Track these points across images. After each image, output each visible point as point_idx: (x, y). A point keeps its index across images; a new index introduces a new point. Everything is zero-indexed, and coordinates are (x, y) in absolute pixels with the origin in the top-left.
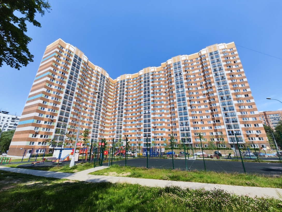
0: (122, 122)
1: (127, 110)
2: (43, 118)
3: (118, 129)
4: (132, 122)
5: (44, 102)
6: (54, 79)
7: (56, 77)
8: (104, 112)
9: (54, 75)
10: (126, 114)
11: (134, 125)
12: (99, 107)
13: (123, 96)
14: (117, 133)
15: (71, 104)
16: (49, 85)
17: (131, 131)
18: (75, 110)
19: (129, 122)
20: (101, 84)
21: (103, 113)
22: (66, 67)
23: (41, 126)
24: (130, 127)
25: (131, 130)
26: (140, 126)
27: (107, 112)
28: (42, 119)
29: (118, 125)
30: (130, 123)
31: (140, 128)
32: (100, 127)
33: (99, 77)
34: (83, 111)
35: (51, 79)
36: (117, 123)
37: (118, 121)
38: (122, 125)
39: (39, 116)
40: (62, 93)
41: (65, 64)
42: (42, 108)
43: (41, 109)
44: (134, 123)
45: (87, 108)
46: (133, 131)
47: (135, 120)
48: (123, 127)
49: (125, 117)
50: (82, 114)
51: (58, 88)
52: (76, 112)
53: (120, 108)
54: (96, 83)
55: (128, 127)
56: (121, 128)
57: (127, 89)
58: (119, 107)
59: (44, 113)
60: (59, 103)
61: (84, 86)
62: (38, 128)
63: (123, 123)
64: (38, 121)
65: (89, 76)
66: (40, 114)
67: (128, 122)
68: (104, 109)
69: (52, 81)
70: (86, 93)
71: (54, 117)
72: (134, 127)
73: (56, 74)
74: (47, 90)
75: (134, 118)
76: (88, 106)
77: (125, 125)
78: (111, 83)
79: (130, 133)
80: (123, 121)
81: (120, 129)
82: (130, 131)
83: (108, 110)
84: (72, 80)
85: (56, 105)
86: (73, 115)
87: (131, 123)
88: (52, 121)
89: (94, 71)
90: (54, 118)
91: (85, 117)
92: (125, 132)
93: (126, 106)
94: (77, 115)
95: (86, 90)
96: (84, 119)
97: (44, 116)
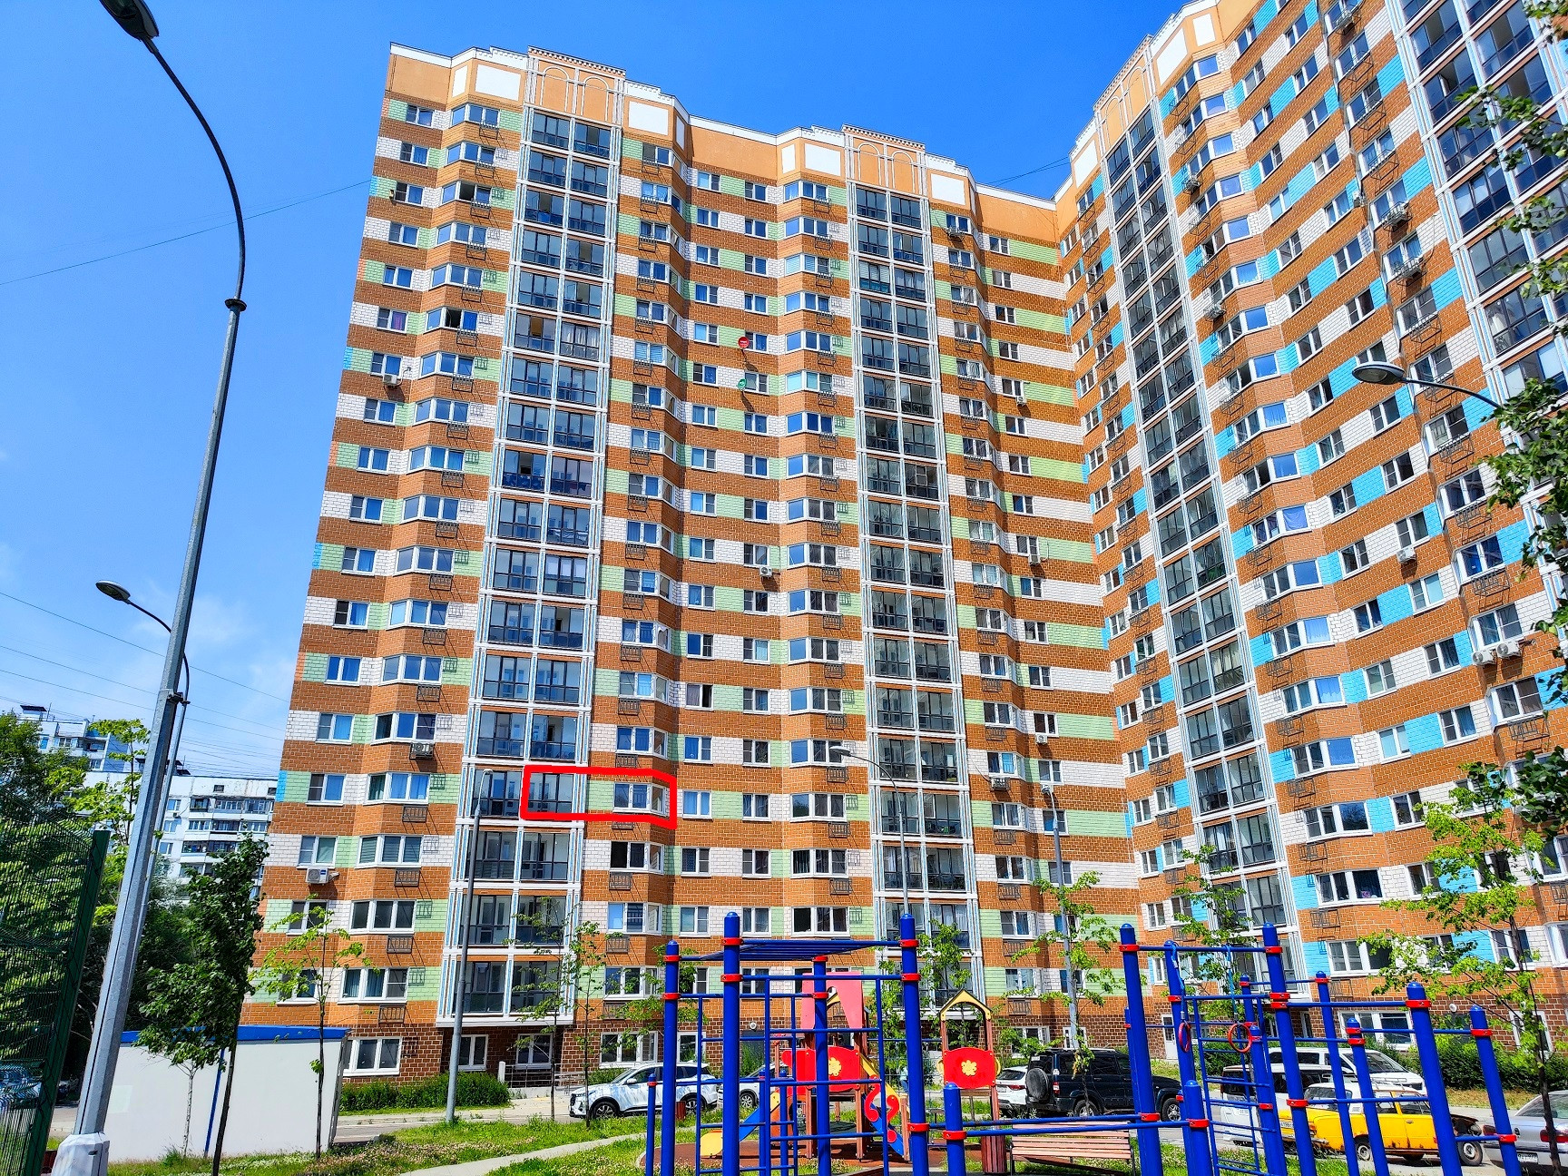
0: (1228, 647)
1: (1254, 465)
2: (358, 749)
3: (1203, 743)
4: (1368, 612)
5: (342, 606)
6: (397, 393)
7: (411, 369)
8: (992, 578)
9: (394, 364)
10: (1259, 527)
11: (1403, 636)
12: (907, 542)
13: (1178, 312)
14: (1216, 800)
15: (579, 573)
16: (364, 452)
17: (1385, 733)
18: (628, 624)
19: (1333, 619)
20: (884, 287)
21: (977, 594)
22: (474, 258)
23: (345, 819)
24: (1354, 688)
25: (1382, 718)
26: (1513, 629)
27: (1038, 571)
28: (352, 758)
29: (1195, 690)
30: (1343, 626)
31: (1513, 662)
32: (974, 762)
33: (845, 232)
34: (728, 623)
35: (371, 402)
36: (1175, 670)
37: (1187, 638)
38: (1250, 683)
39: (323, 732)
40: (473, 496)
41: (462, 232)
42: (333, 664)
43: (332, 674)
44: (1398, 603)
45: (771, 583)
46: (1426, 734)
47: (1409, 567)
48: (1267, 708)
49: (1261, 564)
50: (727, 648)
51: (437, 454)
52: (646, 637)
53: (1176, 473)
54: (824, 300)
55: (1328, 683)
56: (1240, 730)
57: (1200, 204)
58: (1164, 471)
59: (362, 698)
60: (464, 591)
61: (697, 366)
62: (327, 842)
63: (1252, 653)
64: (316, 779)
65: (731, 259)
66: (325, 717)
67: (1318, 620)
68: (978, 553)
69: (387, 412)
70: (733, 435)
71: (440, 721)
72: (1412, 667)
73: (409, 345)
74: (357, 500)
75: (1384, 544)
76: (778, 559)
77: (1282, 676)
78: (1015, 249)
79: (1382, 776)
80: (1241, 628)
81: (1230, 739)
82: (1370, 750)
83: (1048, 548)
84: (548, 345)
85: (440, 607)
86: (626, 675)
87: (1362, 623)
88: (427, 763)
89: (774, 195)
90: (439, 737)
91: (773, 675)
92: (1303, 767)
93: (1235, 415)
94: (669, 667)
95: (728, 404)
96: (762, 704)
97: (364, 729)
